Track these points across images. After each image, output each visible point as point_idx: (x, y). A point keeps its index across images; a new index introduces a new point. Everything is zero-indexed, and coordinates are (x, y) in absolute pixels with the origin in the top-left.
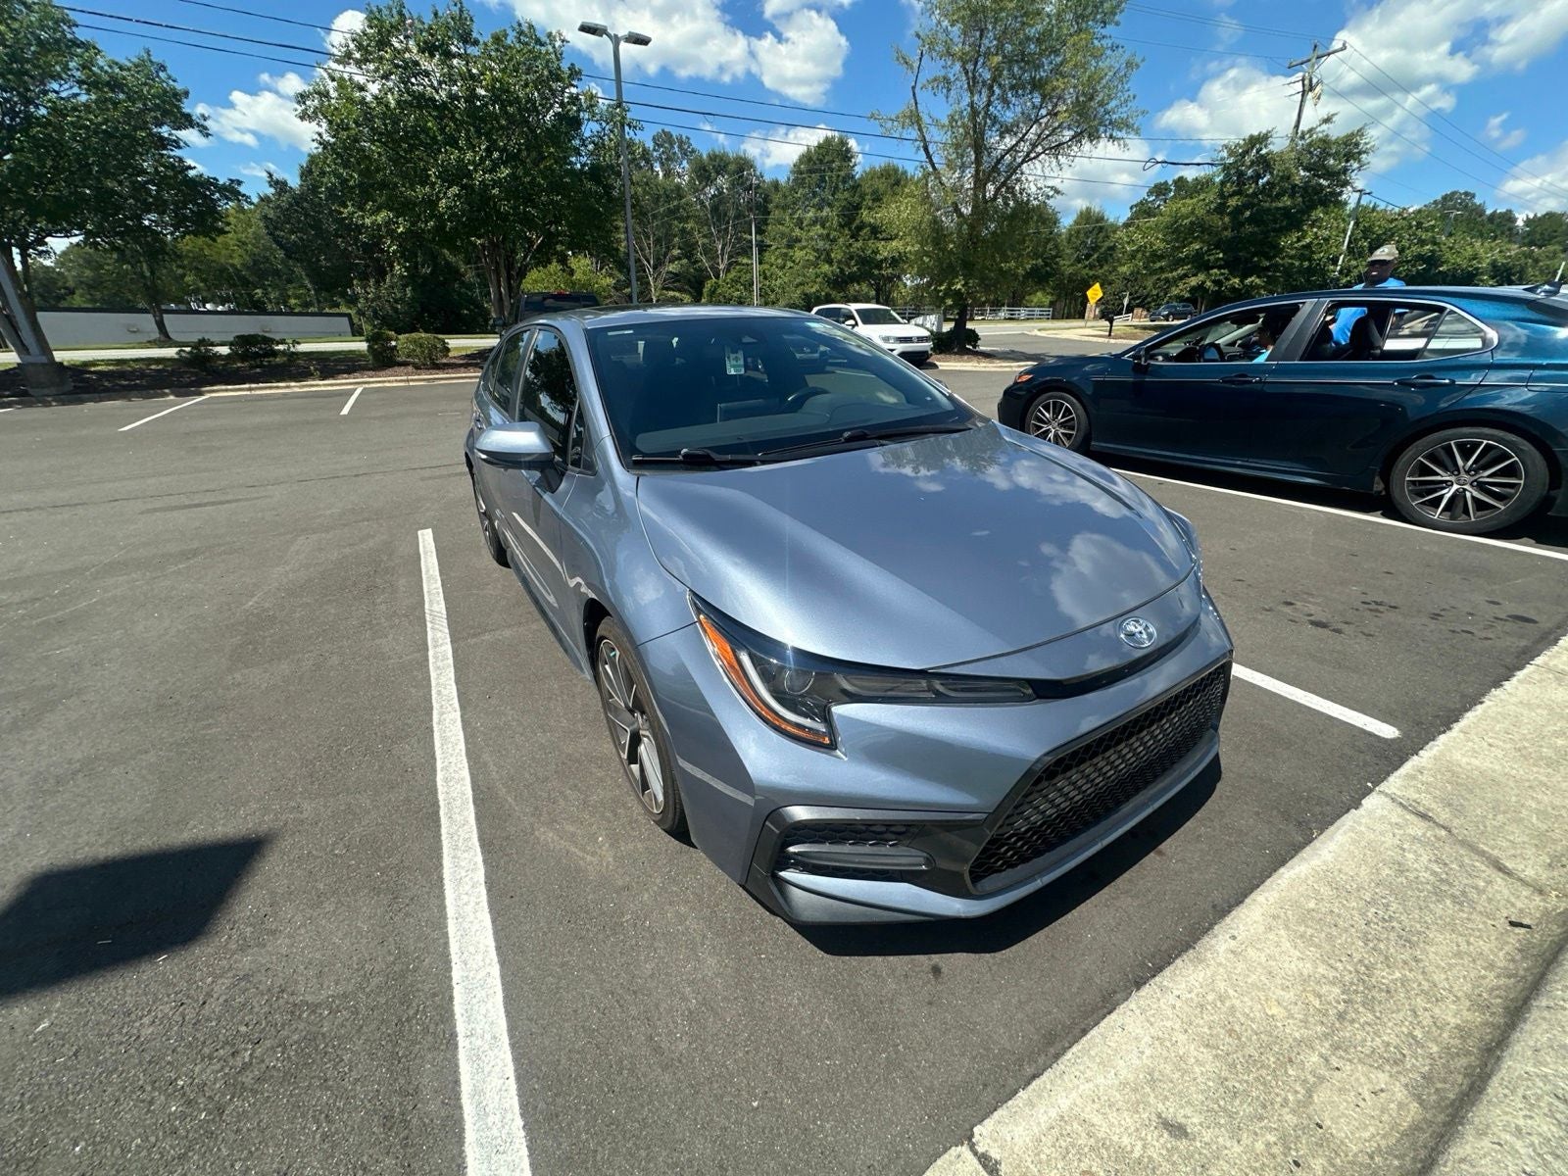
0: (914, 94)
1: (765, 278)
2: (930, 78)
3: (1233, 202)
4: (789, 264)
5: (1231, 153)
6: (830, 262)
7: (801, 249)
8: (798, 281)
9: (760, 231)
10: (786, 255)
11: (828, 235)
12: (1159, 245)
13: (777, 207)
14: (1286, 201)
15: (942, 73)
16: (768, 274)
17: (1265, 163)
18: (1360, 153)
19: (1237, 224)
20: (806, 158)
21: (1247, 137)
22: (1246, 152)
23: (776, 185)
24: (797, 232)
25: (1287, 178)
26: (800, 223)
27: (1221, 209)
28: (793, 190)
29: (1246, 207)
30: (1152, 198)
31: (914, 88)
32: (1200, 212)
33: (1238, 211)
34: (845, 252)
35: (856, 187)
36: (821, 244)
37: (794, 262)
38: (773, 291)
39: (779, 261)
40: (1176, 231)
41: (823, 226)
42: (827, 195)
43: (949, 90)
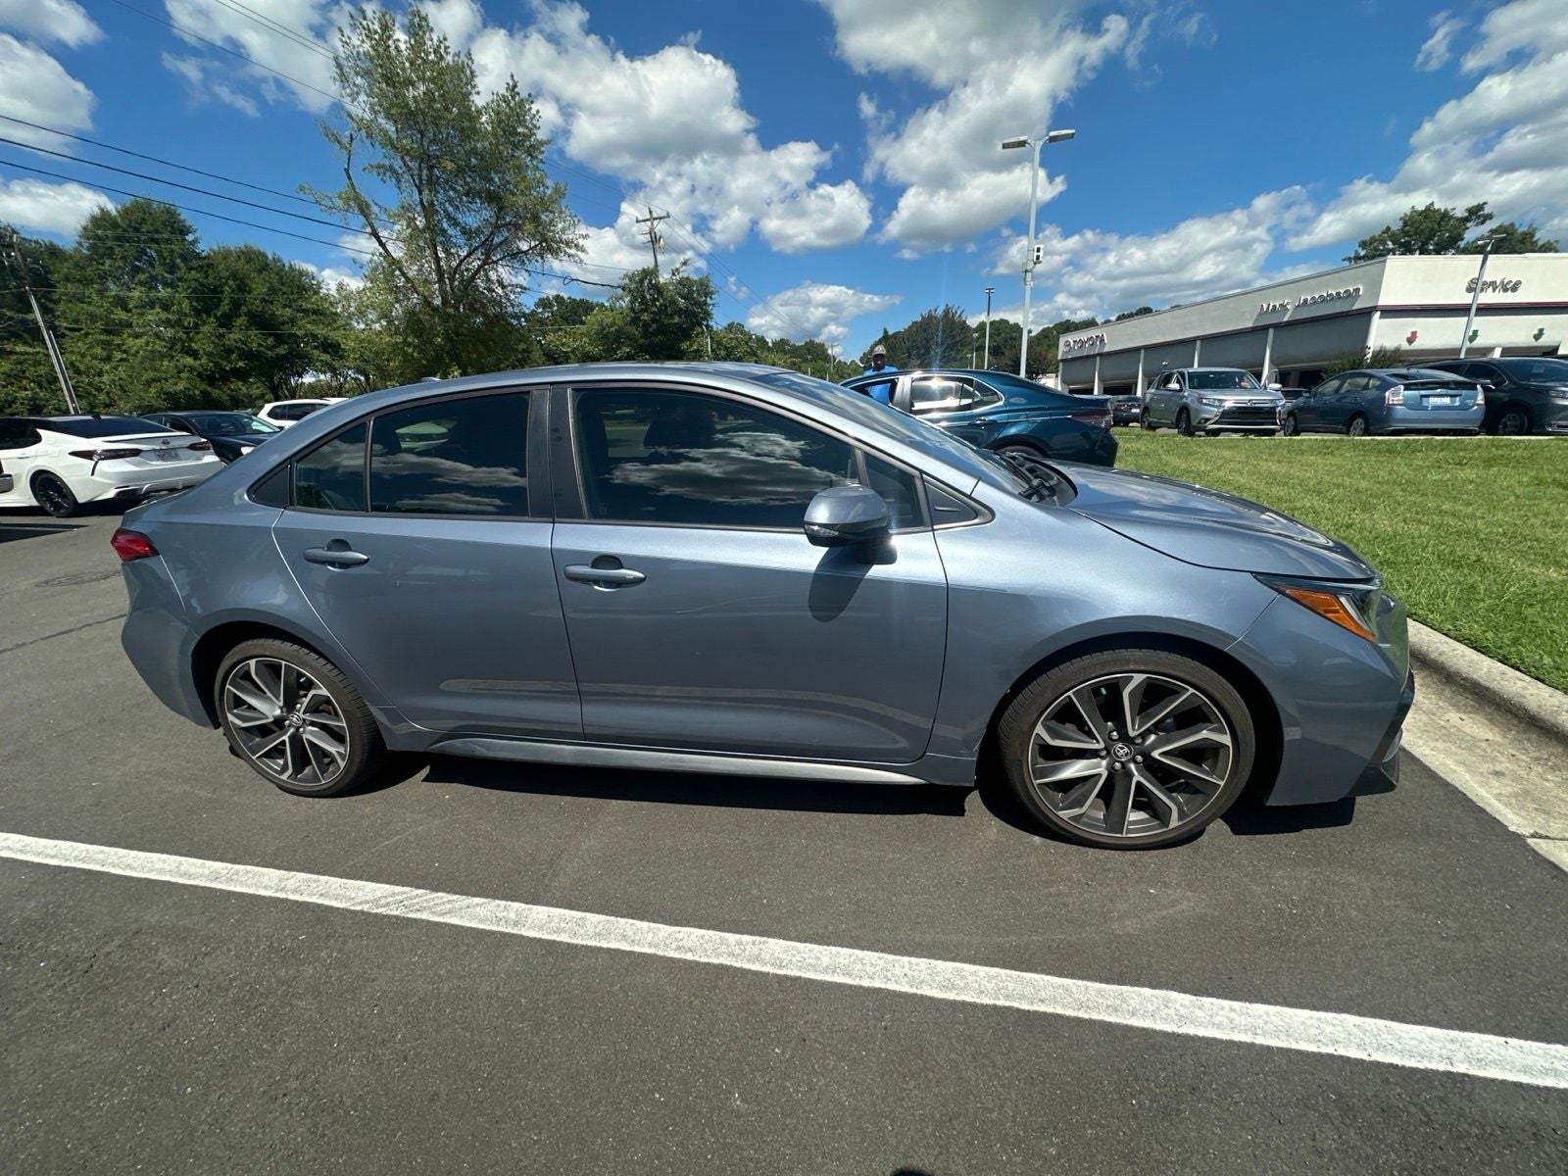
0: (349, 178)
1: (78, 372)
2: (374, 163)
3: (645, 317)
4: (118, 355)
5: (631, 280)
6: (194, 354)
7: (137, 336)
8: (146, 376)
9: (45, 310)
10: (108, 343)
11: (179, 322)
12: (589, 348)
13: (67, 279)
14: (677, 319)
15: (387, 162)
16: (82, 368)
17: (658, 289)
18: (712, 293)
19: (646, 334)
20: (101, 220)
21: (640, 269)
22: (641, 281)
23: (54, 252)
24: (120, 315)
25: (674, 302)
26: (122, 303)
27: (635, 321)
28: (90, 258)
29: (654, 321)
30: (540, 310)
31: (347, 171)
32: (621, 323)
33: (646, 325)
34: (216, 345)
35: (206, 265)
36: (169, 333)
37: (125, 352)
38: (100, 390)
39: (98, 351)
40: (606, 337)
41: (166, 308)
42: (158, 270)
43: (399, 181)
